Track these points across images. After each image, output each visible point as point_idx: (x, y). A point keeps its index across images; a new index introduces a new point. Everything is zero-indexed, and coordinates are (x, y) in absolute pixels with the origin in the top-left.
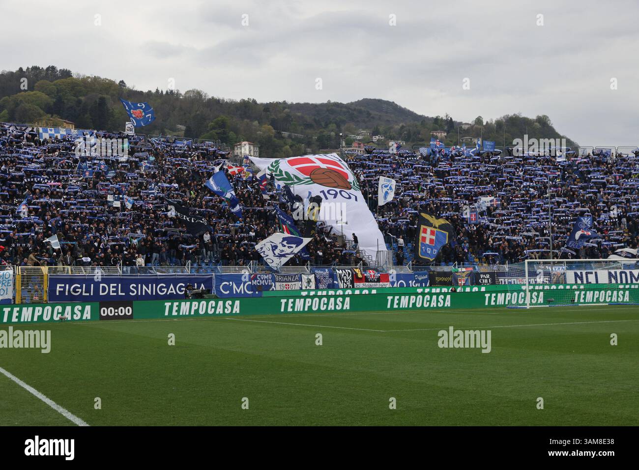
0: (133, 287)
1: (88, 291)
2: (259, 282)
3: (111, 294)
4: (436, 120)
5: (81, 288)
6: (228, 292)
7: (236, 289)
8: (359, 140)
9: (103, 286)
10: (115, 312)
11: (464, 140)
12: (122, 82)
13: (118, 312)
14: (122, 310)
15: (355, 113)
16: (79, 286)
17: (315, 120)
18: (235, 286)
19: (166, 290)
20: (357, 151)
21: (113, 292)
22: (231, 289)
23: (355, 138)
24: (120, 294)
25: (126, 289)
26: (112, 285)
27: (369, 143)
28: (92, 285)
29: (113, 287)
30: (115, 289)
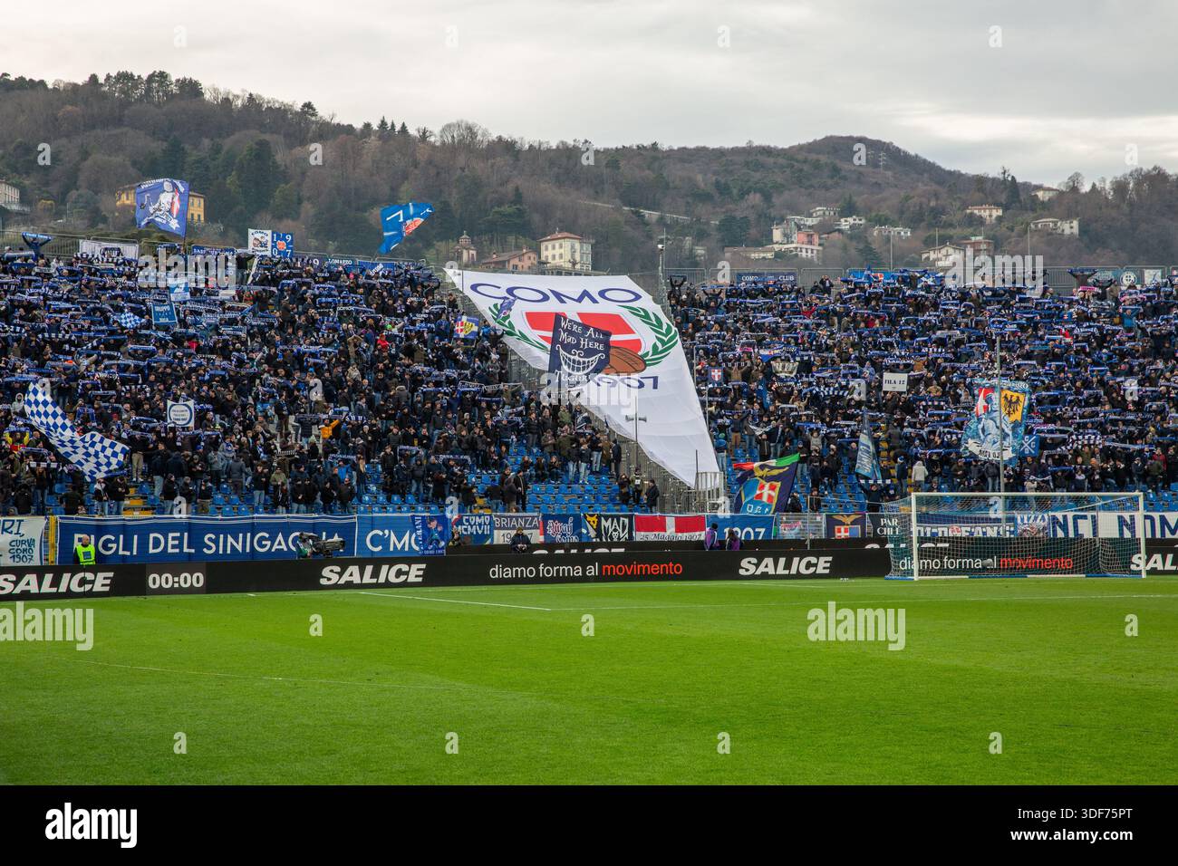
0: (210, 539)
1: (127, 546)
2: (466, 530)
3: (170, 550)
4: (980, 182)
5: (117, 541)
6: (380, 548)
7: (394, 544)
8: (810, 227)
9: (154, 538)
10: (174, 582)
11: (1040, 226)
12: (308, 106)
13: (179, 582)
14: (186, 578)
15: (806, 168)
16: (113, 538)
17: (717, 184)
18: (393, 538)
19: (269, 543)
20: (804, 251)
21: (173, 547)
22: (385, 542)
23: (802, 222)
24: (186, 550)
25: (196, 541)
26: (171, 535)
27: (831, 232)
28: (136, 537)
29: (174, 539)
30: (177, 542)
